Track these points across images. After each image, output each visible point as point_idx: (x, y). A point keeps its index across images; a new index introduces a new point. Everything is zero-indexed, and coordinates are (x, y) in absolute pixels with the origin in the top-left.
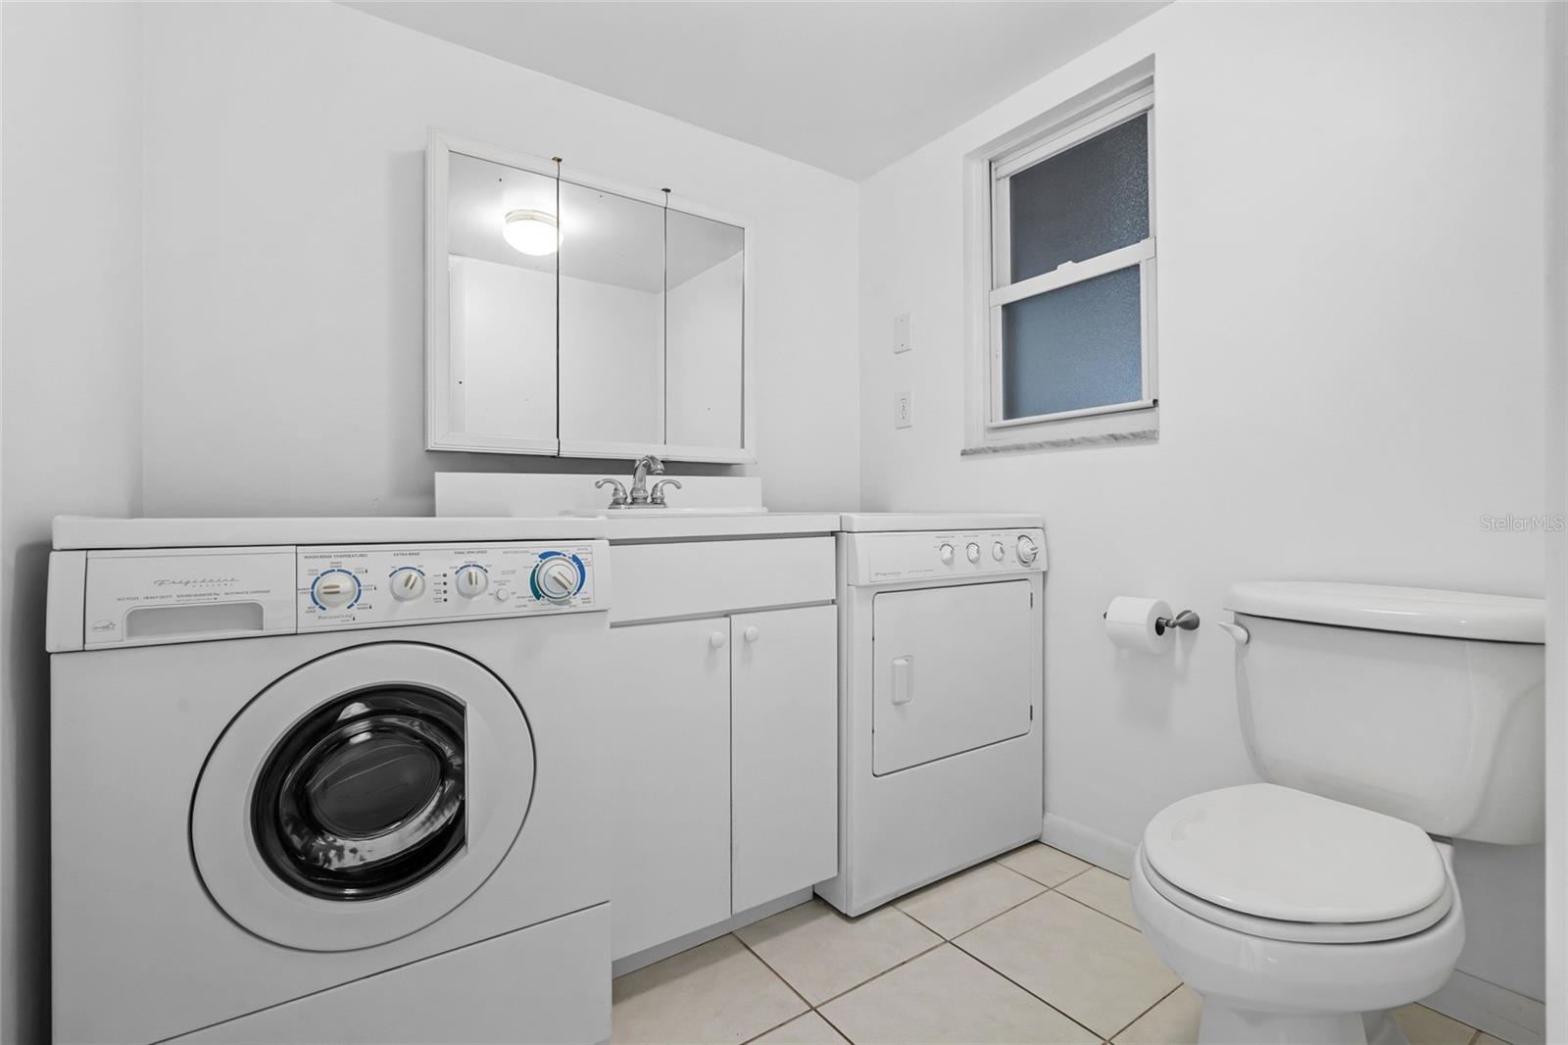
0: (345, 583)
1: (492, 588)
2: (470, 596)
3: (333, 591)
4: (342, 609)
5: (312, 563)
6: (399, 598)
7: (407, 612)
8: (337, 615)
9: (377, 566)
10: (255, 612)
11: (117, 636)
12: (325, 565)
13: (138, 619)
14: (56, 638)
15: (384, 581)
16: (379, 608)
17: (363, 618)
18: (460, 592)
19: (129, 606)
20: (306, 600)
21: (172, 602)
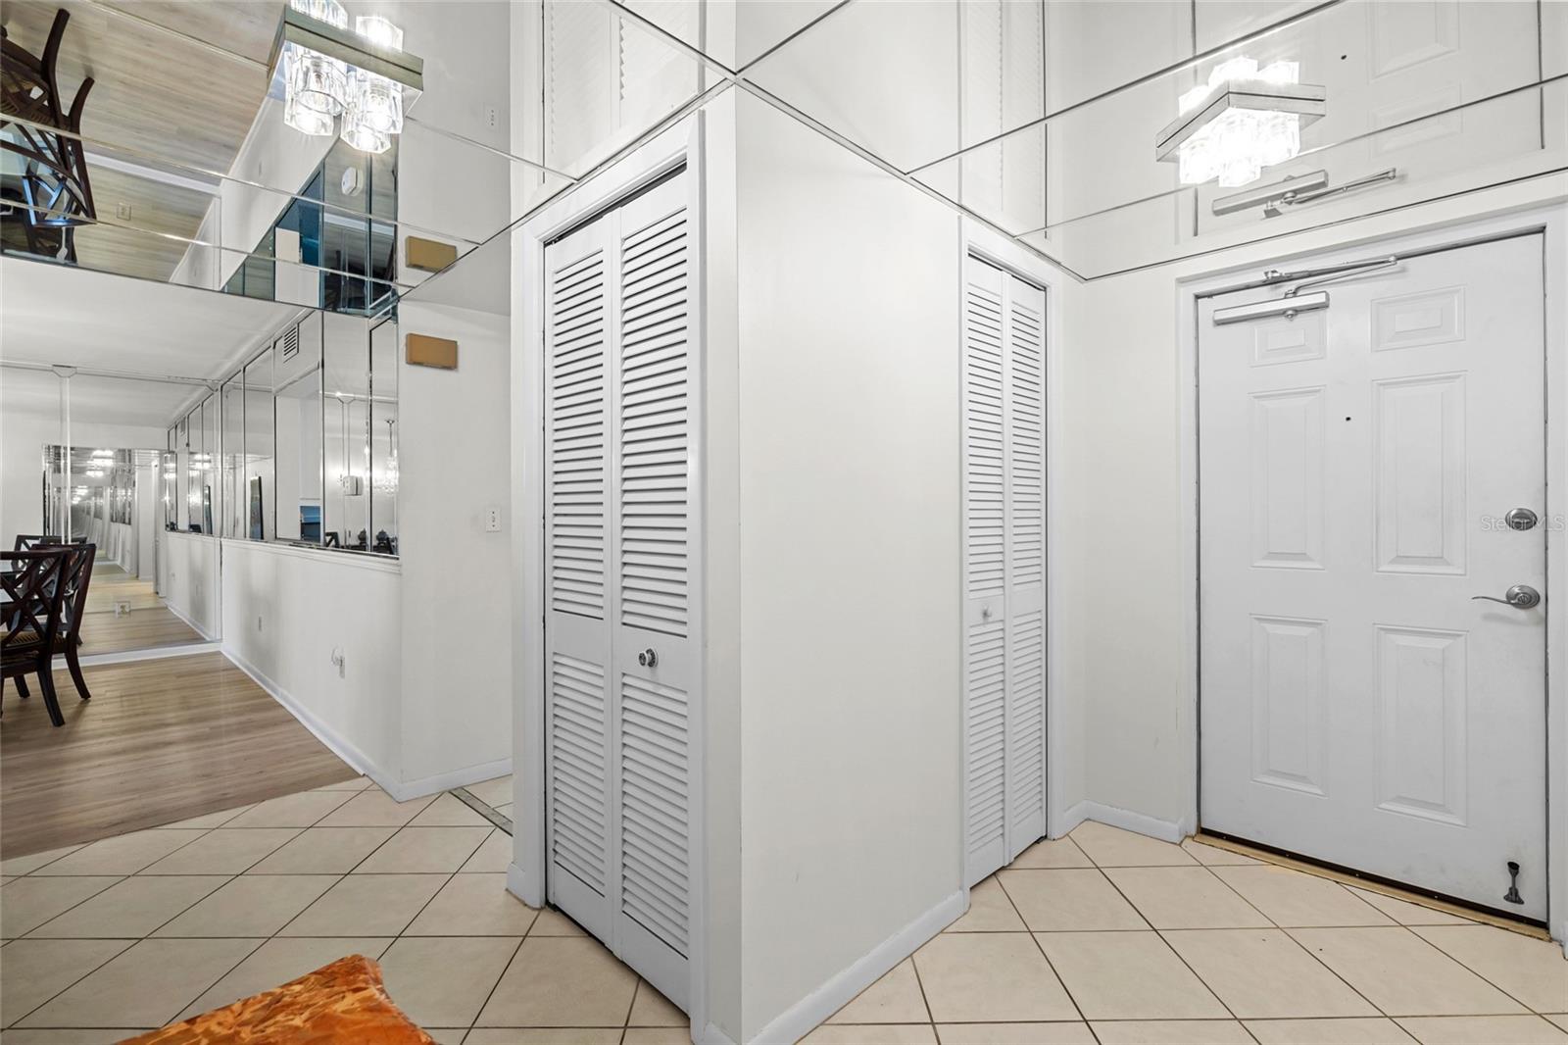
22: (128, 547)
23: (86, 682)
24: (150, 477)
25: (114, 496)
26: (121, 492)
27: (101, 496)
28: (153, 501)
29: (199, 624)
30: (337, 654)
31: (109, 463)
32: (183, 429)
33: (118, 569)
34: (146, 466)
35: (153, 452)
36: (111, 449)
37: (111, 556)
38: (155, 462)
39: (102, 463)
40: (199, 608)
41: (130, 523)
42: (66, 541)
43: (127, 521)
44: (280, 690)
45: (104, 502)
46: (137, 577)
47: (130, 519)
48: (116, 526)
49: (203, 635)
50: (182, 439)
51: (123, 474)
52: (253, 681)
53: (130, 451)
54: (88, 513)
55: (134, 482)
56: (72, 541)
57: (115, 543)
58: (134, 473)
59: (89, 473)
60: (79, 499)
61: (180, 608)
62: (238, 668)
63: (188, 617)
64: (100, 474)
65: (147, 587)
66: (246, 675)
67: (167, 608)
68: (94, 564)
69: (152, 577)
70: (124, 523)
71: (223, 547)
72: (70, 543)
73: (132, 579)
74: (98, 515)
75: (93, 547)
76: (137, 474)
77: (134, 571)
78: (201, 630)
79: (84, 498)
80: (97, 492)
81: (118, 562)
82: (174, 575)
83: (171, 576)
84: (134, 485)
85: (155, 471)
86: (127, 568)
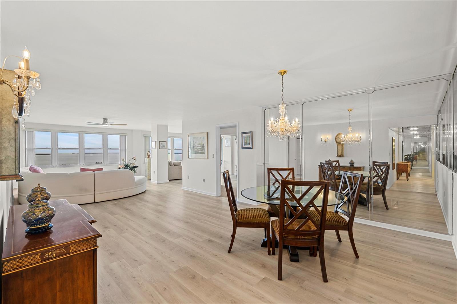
32: (441, 113)
63: (442, 205)
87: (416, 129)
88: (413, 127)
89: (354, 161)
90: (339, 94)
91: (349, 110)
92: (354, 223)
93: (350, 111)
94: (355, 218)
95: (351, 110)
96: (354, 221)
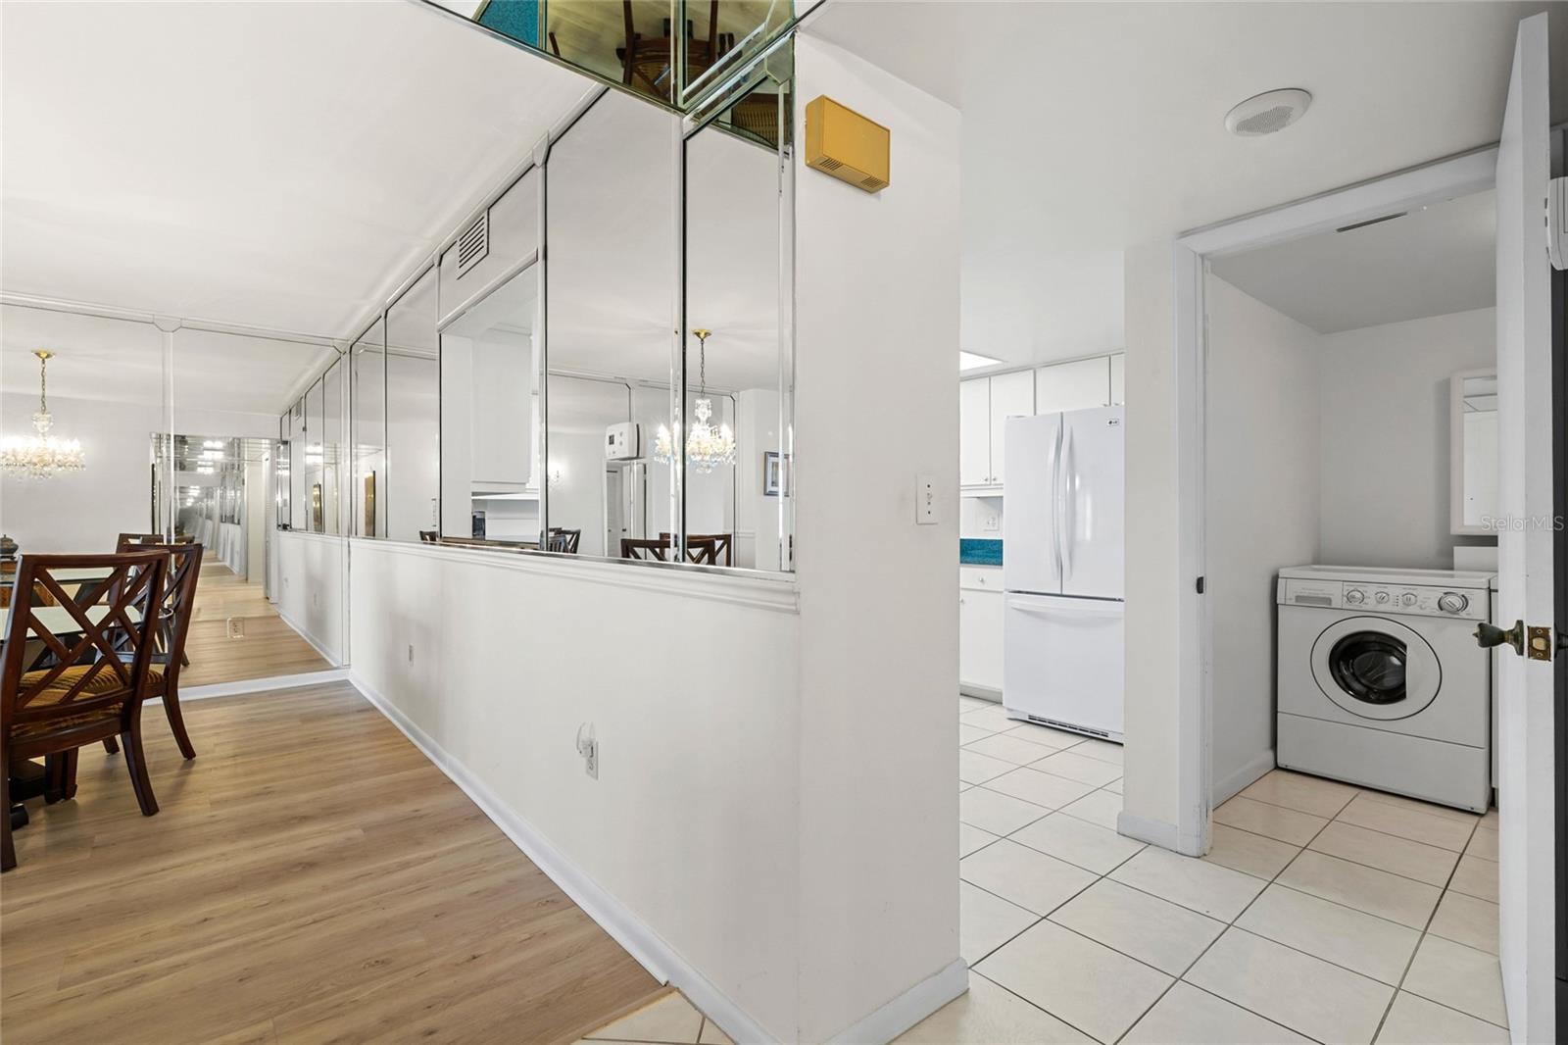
0: (1358, 595)
1: (1418, 604)
2: (1408, 605)
3: (1354, 597)
4: (1357, 603)
5: (1348, 588)
6: (1379, 602)
7: (1382, 607)
8: (1355, 605)
9: (1371, 591)
10: (1328, 601)
11: (1293, 602)
12: (1352, 588)
13: (1298, 598)
14: (1280, 600)
15: (1373, 596)
16: (1371, 604)
17: (1365, 607)
18: (1404, 604)
19: (1295, 595)
20: (1345, 598)
21: (1305, 595)
22: (237, 548)
23: (186, 727)
24: (261, 473)
25: (222, 497)
26: (230, 494)
27: (212, 497)
28: (263, 499)
29: (318, 640)
30: (585, 736)
31: (219, 456)
32: (298, 412)
33: (224, 571)
34: (255, 461)
35: (263, 441)
36: (220, 439)
37: (220, 557)
38: (267, 455)
39: (211, 456)
40: (318, 621)
41: (239, 523)
42: (169, 541)
43: (236, 521)
44: (448, 756)
45: (214, 503)
46: (247, 579)
47: (239, 521)
48: (226, 527)
49: (325, 656)
50: (298, 422)
51: (231, 472)
52: (400, 731)
53: (239, 439)
54: (201, 515)
55: (243, 480)
56: (176, 541)
57: (225, 543)
58: (243, 471)
59: (200, 470)
60: (192, 500)
61: (294, 618)
62: (375, 709)
63: (304, 628)
64: (210, 471)
65: (256, 592)
66: (390, 722)
67: (278, 617)
68: (202, 565)
69: (261, 580)
70: (233, 522)
71: (352, 549)
72: (173, 543)
73: (241, 582)
74: (209, 517)
75: (200, 547)
76: (246, 471)
77: (243, 573)
78: (326, 653)
79: (198, 499)
80: (208, 493)
81: (227, 563)
82: (286, 580)
83: (282, 581)
84: (243, 484)
85: (266, 465)
86: (236, 569)
87: (219, 445)
88: (213, 439)
89: (15, 542)
90: (79, 307)
91: (38, 354)
92: (181, 706)
93: (44, 356)
94: (179, 690)
95: (48, 356)
96: (180, 699)
